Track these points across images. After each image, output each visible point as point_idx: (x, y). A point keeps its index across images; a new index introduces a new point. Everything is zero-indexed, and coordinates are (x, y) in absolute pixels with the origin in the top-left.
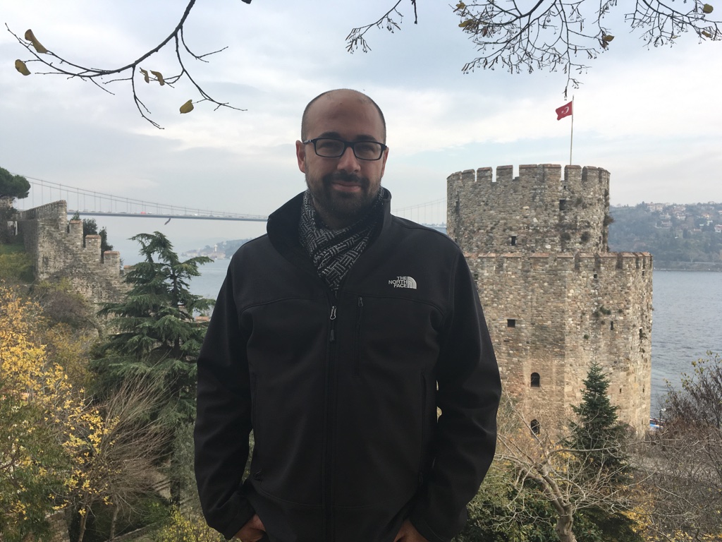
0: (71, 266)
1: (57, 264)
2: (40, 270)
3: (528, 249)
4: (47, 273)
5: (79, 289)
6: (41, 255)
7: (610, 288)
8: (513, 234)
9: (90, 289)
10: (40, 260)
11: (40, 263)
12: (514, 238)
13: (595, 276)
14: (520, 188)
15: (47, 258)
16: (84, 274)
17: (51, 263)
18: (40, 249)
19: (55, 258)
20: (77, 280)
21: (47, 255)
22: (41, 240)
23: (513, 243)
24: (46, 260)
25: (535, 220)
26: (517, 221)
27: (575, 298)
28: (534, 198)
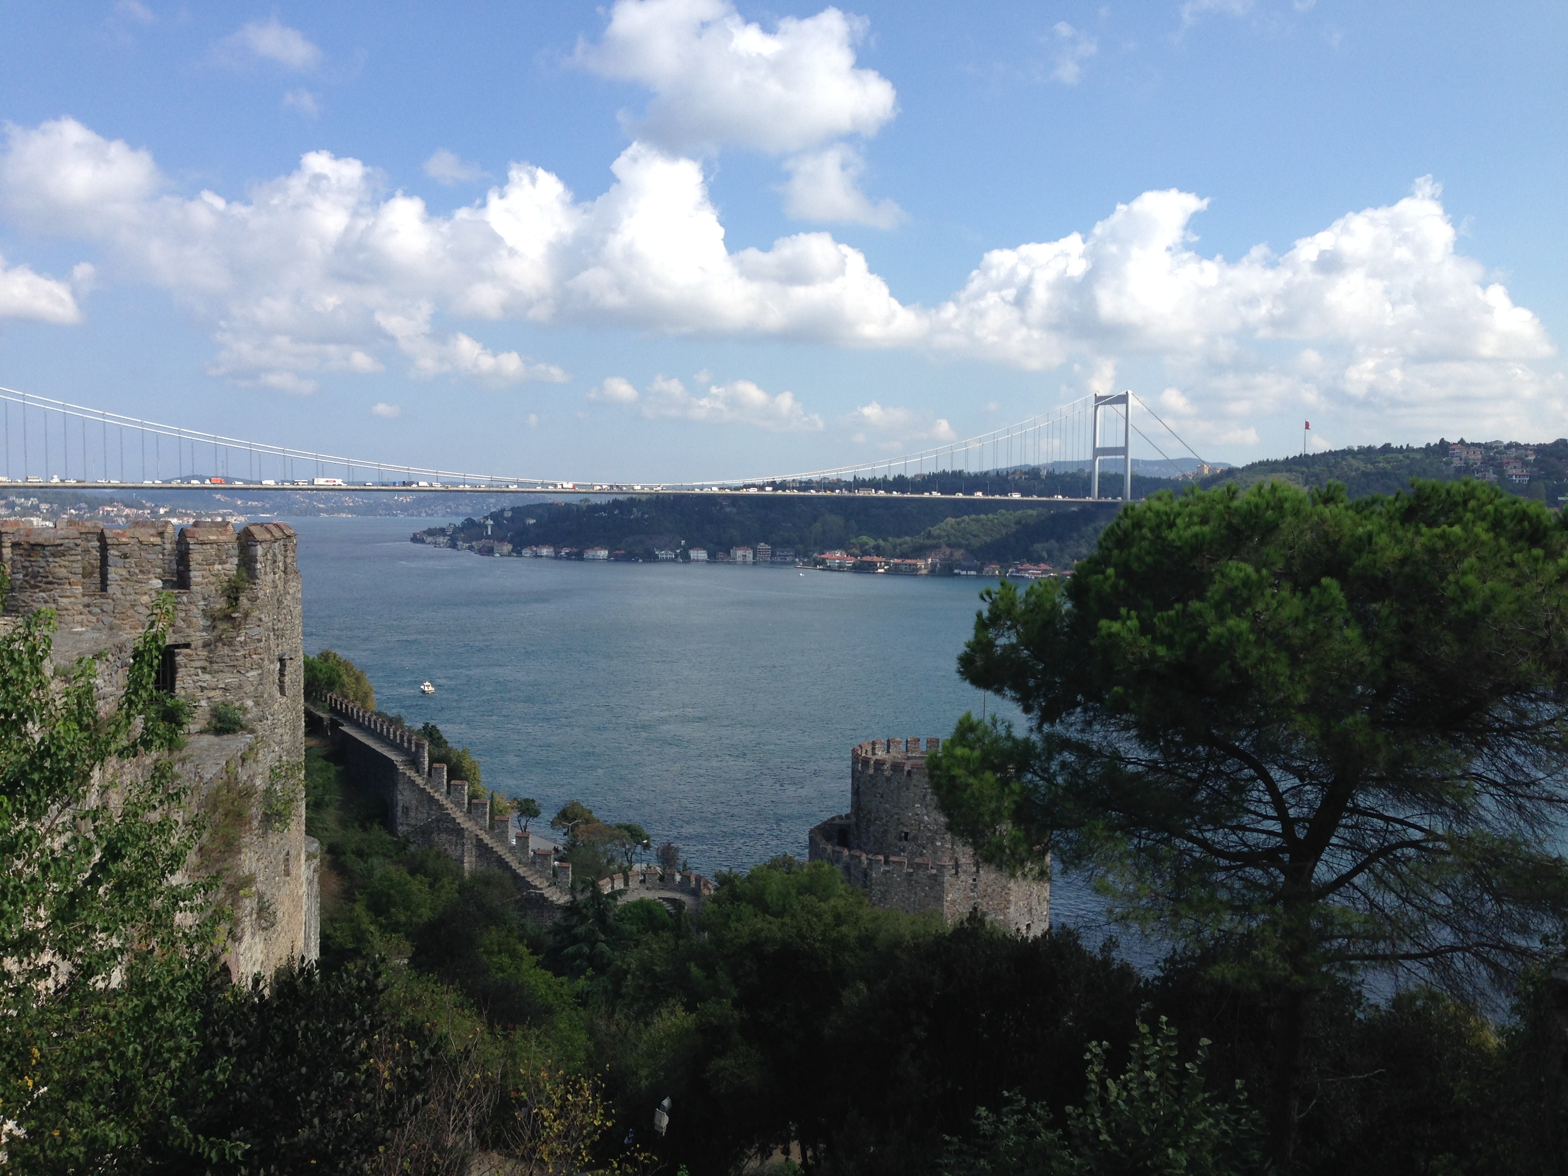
0: (438, 820)
1: (419, 816)
2: (399, 821)
3: (919, 846)
4: (408, 825)
5: (447, 846)
6: (400, 804)
7: (990, 890)
8: (905, 830)
9: (459, 846)
10: (400, 809)
11: (399, 814)
12: (907, 834)
13: (974, 880)
14: (912, 787)
15: (407, 808)
16: (453, 830)
17: (412, 814)
18: (400, 797)
19: (417, 808)
20: (444, 836)
21: (408, 804)
22: (400, 787)
23: (906, 839)
24: (406, 810)
25: (926, 818)
26: (910, 818)
27: (953, 902)
28: (925, 796)
